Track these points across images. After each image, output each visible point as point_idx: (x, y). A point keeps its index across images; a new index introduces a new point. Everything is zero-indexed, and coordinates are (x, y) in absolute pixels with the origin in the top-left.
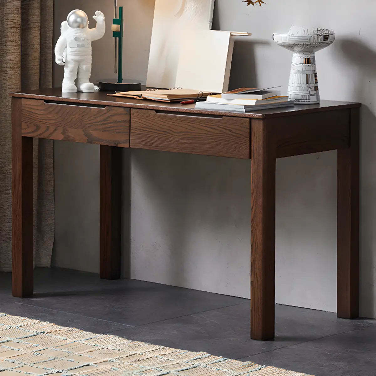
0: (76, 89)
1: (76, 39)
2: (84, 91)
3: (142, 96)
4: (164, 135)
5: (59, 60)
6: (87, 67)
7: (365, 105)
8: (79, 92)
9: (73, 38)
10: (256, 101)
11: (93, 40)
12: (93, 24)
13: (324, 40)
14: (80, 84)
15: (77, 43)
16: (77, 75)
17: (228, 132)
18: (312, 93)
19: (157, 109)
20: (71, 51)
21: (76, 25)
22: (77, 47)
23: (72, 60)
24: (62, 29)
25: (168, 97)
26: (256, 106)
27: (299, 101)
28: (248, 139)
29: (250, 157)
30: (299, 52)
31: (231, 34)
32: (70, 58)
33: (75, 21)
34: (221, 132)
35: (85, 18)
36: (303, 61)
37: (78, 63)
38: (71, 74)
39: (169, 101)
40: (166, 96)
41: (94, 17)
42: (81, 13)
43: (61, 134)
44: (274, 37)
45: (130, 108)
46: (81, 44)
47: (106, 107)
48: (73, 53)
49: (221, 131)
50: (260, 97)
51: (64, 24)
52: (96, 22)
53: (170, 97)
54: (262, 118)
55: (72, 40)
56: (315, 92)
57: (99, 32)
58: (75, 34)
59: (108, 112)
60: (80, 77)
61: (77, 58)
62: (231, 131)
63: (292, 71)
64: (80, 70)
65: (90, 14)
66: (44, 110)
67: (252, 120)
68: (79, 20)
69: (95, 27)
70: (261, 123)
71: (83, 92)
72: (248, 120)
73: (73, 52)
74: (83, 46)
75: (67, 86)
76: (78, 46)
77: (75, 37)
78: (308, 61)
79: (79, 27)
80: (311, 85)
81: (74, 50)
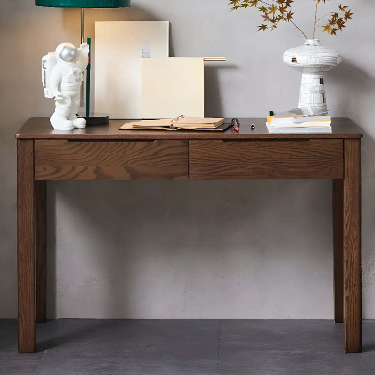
1: (75, 73)
9: (71, 73)
15: (75, 77)
20: (69, 86)
21: (70, 58)
22: (75, 81)
23: (69, 95)
28: (342, 159)
29: (344, 177)
31: (205, 60)
32: (67, 93)
33: (70, 55)
34: (308, 155)
36: (318, 81)
39: (221, 129)
43: (94, 173)
45: (189, 139)
46: (78, 78)
47: (156, 140)
48: (70, 88)
54: (357, 137)
58: (73, 68)
59: (159, 145)
60: (71, 112)
62: (320, 153)
64: (72, 106)
66: (70, 149)
67: (345, 140)
70: (357, 142)
72: (341, 141)
74: (79, 80)
77: (73, 71)
81: (72, 85)
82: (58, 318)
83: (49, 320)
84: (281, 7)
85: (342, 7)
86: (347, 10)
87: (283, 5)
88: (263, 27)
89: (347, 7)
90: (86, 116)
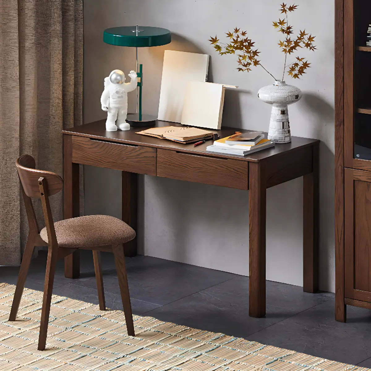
0: (117, 127)
1: (117, 92)
2: (123, 129)
3: (163, 136)
4: (180, 167)
5: (104, 107)
6: (124, 112)
7: (322, 142)
8: (119, 130)
9: (114, 92)
10: (251, 147)
11: (128, 92)
12: (128, 80)
13: (296, 99)
14: (119, 124)
15: (118, 95)
16: (117, 117)
17: (232, 170)
18: (286, 135)
19: (178, 150)
20: (113, 101)
21: (117, 81)
22: (117, 98)
23: (114, 107)
24: (105, 84)
25: (183, 139)
26: (251, 150)
27: (278, 141)
28: (246, 176)
29: (248, 189)
30: (277, 106)
31: (224, 86)
32: (112, 105)
33: (116, 79)
35: (123, 75)
36: (280, 112)
37: (118, 109)
38: (113, 117)
39: (185, 143)
40: (182, 139)
41: (129, 75)
42: (120, 72)
44: (259, 96)
45: (157, 148)
47: (139, 146)
49: (227, 169)
50: (253, 144)
51: (107, 79)
52: (131, 78)
53: (185, 139)
54: (257, 162)
55: (114, 94)
56: (288, 134)
57: (132, 86)
58: (116, 88)
59: (140, 149)
60: (119, 119)
61: (117, 106)
62: (234, 169)
63: (272, 119)
64: (120, 114)
65: (126, 73)
66: (92, 145)
67: (249, 163)
68: (119, 78)
69: (130, 82)
70: (257, 165)
71: (121, 131)
72: (246, 163)
73: (115, 101)
74: (122, 97)
75: (110, 126)
76: (119, 97)
77: (116, 91)
78: (283, 112)
79: (118, 83)
80: (286, 130)
81: (115, 100)
82: (146, 255)
83: (141, 255)
84: (249, 56)
85: (300, 59)
86: (304, 61)
87: (250, 55)
88: (240, 69)
89: (304, 58)
90: (139, 120)
